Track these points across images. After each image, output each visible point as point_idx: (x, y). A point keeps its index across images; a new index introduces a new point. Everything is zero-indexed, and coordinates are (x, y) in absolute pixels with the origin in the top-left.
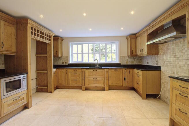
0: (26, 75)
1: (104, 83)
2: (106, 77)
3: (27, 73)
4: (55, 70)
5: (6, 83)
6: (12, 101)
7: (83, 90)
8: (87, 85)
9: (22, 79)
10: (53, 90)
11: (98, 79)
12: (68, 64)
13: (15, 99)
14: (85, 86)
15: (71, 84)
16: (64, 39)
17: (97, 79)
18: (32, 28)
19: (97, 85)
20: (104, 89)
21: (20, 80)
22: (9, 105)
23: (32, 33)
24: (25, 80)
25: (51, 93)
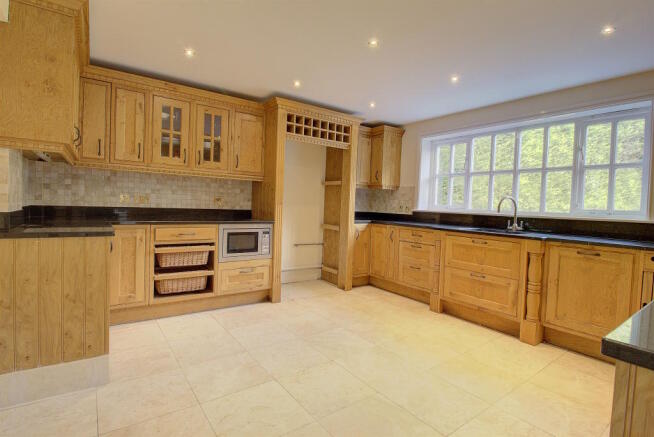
0: (270, 226)
1: (515, 303)
2: (527, 280)
3: (273, 223)
4: (362, 226)
5: (229, 234)
6: (237, 272)
7: (431, 310)
8: (448, 295)
9: (260, 232)
10: (348, 283)
11: (488, 279)
12: (414, 213)
13: (245, 270)
14: (440, 297)
15: (404, 279)
16: (407, 129)
17: (485, 280)
18: (289, 118)
19: (483, 302)
20: (513, 332)
21: (256, 235)
22: (232, 278)
23: (289, 129)
24: (267, 235)
25: (343, 288)
